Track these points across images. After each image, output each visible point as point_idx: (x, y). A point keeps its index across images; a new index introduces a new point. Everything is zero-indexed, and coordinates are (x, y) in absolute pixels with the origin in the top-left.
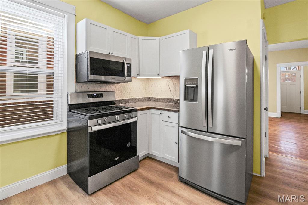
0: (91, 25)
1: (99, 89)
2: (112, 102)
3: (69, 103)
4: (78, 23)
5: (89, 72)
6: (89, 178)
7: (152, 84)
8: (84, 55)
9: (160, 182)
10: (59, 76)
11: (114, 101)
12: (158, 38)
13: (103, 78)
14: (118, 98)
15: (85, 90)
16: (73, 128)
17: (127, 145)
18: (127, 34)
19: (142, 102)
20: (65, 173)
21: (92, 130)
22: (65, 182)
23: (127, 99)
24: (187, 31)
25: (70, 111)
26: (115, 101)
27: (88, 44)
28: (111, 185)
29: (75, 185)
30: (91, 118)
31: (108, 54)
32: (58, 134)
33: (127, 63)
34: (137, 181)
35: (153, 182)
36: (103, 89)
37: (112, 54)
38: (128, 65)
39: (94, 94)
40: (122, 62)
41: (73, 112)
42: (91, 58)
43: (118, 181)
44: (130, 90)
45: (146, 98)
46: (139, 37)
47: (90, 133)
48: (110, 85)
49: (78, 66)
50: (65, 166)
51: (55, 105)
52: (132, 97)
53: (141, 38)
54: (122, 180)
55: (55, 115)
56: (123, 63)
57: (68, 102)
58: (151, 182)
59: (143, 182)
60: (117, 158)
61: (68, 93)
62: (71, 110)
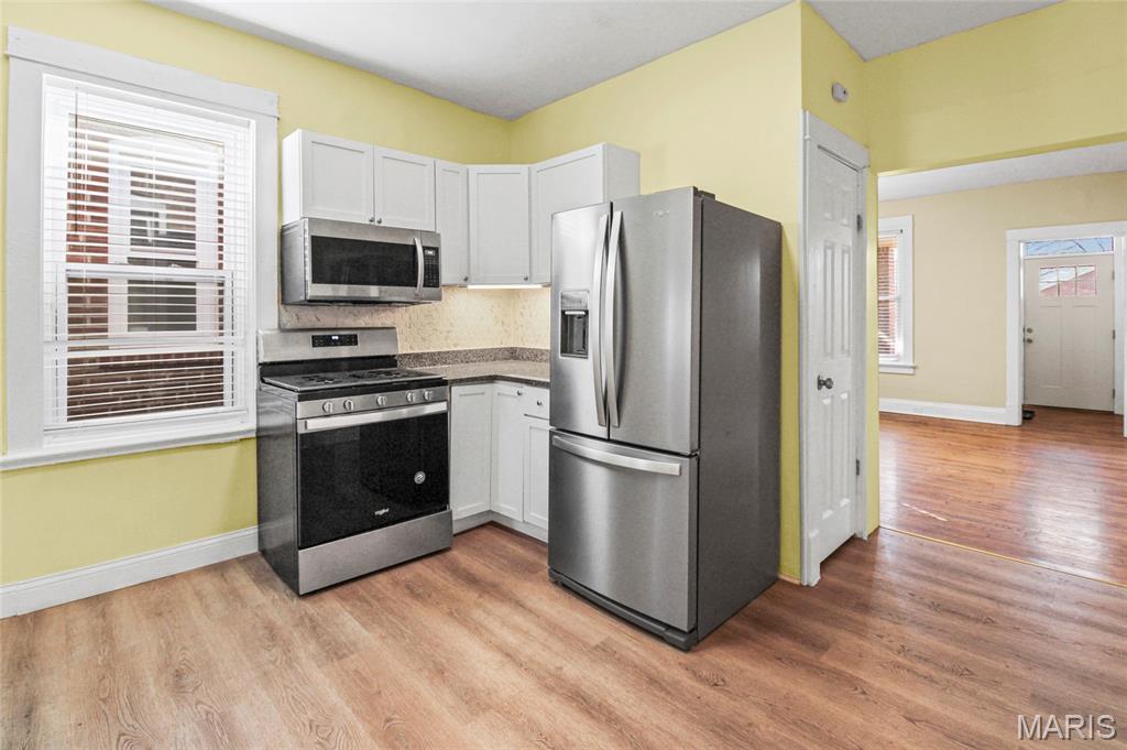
0: (316, 146)
1: (350, 322)
2: (388, 361)
3: (262, 360)
4: (285, 140)
5: (309, 277)
6: (300, 552)
7: (524, 308)
8: (296, 229)
9: (497, 579)
10: (238, 285)
11: (394, 356)
12: (525, 167)
13: (373, 291)
14: (411, 348)
15: (309, 326)
16: (272, 428)
17: (413, 477)
18: (429, 161)
19: (489, 363)
20: (254, 549)
21: (306, 427)
22: (250, 569)
23: (439, 353)
24: (598, 149)
25: (263, 381)
26: (400, 356)
27: (308, 199)
28: (364, 581)
29: (272, 574)
30: (304, 396)
31: (368, 222)
32: (231, 443)
33: (425, 248)
34: (435, 576)
35: (478, 578)
36: (361, 323)
37: (380, 222)
38: (431, 253)
39: (331, 336)
40: (411, 243)
41: (270, 384)
42: (313, 237)
43: (386, 573)
44: (451, 324)
45: (507, 349)
46: (468, 166)
47: (302, 435)
48: (384, 311)
49: (286, 258)
50: (253, 530)
51: (227, 366)
52: (455, 345)
53: (474, 169)
54: (395, 572)
55: (227, 392)
56: (414, 247)
57: (258, 359)
58: (471, 580)
59: (451, 579)
60: (383, 511)
61: (257, 332)
62: (267, 380)
